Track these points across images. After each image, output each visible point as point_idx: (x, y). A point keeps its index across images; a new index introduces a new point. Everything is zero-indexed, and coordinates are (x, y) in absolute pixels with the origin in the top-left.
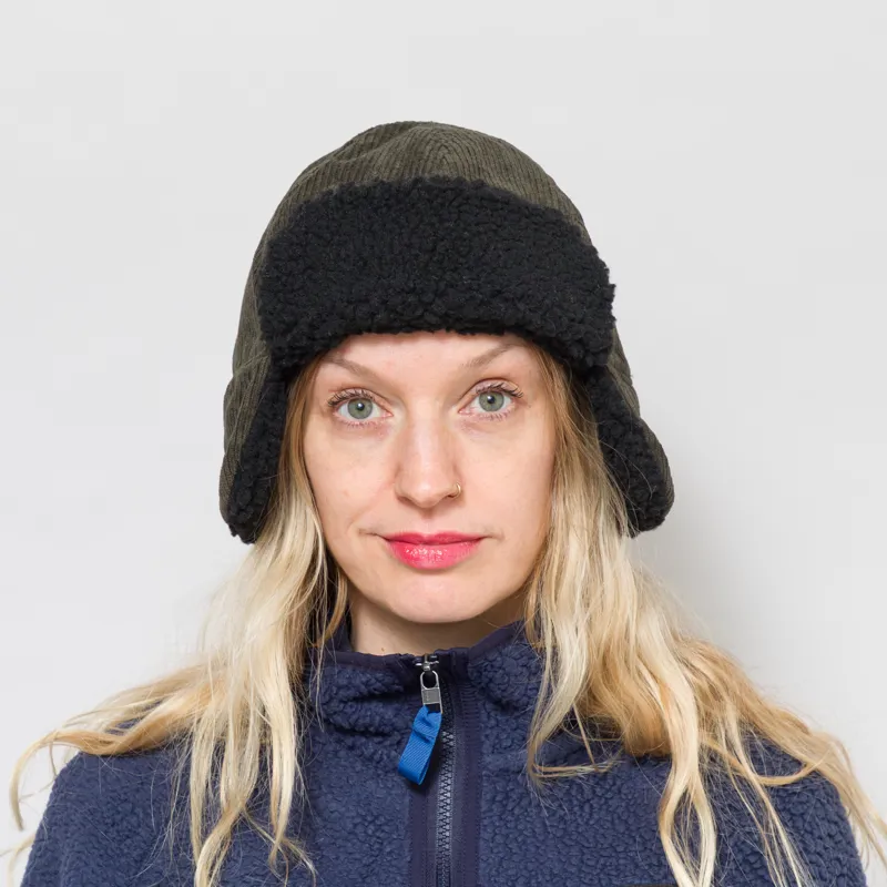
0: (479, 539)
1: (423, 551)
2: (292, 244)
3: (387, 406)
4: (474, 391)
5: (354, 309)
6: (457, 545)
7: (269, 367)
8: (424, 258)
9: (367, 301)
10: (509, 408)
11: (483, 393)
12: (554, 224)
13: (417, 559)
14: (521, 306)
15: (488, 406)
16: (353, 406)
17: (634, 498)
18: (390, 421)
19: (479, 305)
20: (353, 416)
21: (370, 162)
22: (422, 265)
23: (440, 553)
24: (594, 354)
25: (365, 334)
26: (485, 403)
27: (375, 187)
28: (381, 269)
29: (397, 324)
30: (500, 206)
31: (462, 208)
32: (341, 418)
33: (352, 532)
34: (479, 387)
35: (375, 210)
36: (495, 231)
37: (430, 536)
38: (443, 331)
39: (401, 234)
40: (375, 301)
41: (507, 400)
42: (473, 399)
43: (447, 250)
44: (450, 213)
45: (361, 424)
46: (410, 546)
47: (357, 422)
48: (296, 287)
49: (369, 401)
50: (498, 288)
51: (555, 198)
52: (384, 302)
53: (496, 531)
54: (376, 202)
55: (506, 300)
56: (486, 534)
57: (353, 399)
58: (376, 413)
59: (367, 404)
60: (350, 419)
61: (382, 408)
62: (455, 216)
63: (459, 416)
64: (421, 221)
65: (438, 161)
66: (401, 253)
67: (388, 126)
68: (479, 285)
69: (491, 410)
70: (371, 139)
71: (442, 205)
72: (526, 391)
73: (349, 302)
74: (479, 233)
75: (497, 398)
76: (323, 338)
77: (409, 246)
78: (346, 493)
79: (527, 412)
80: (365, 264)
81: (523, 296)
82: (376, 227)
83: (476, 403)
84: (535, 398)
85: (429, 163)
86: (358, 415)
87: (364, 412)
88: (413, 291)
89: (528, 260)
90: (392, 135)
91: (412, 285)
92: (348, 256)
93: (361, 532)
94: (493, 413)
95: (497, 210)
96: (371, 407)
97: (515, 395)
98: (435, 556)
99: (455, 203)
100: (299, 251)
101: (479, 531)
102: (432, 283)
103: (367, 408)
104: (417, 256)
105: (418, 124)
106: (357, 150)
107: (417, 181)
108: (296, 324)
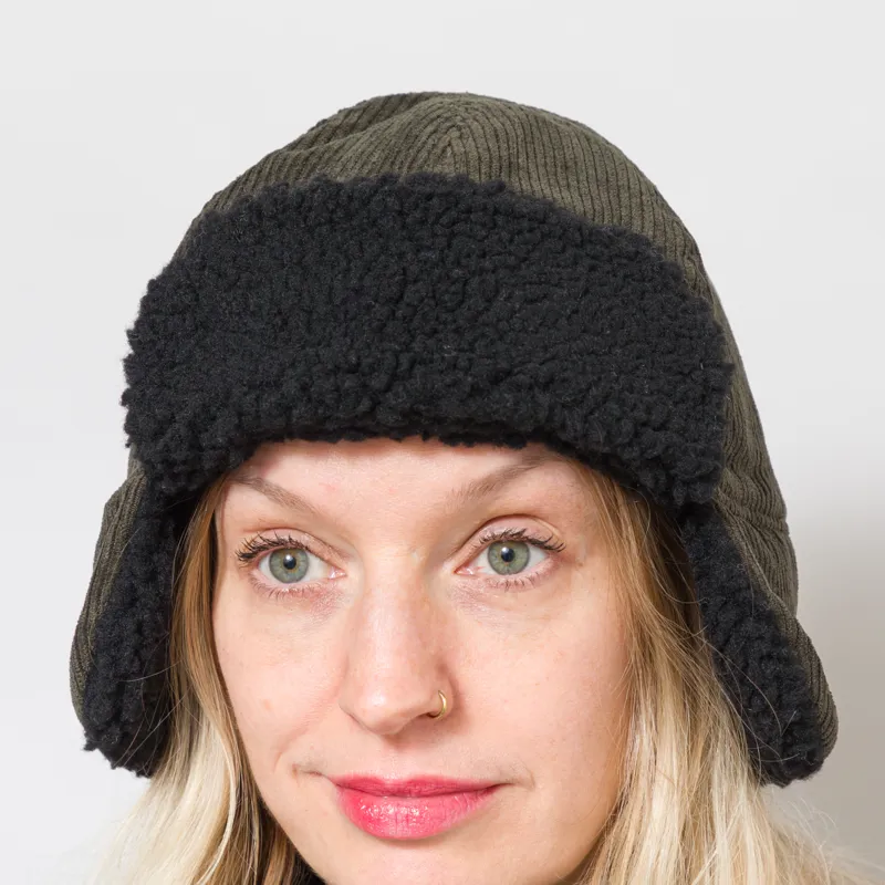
0: (490, 788)
1: (389, 808)
2: (179, 287)
3: (337, 560)
4: (476, 541)
5: (257, 399)
6: (447, 800)
7: (144, 492)
8: (381, 311)
9: (278, 385)
10: (541, 569)
11: (495, 542)
12: (630, 259)
13: (377, 821)
14: (544, 399)
15: (503, 566)
16: (277, 561)
17: (759, 729)
18: (341, 585)
19: (470, 395)
20: (276, 576)
21: (337, 151)
22: (375, 324)
23: (416, 813)
24: (686, 483)
25: (287, 441)
26: (498, 561)
27: (314, 191)
28: (309, 330)
29: (330, 426)
30: (525, 224)
31: (457, 228)
32: (262, 581)
33: (282, 768)
34: (486, 533)
35: (310, 230)
36: (513, 268)
37: (397, 784)
38: (418, 438)
39: (348, 270)
40: (291, 387)
41: (536, 556)
42: (478, 552)
43: (422, 301)
44: (434, 235)
45: (291, 591)
46: (368, 798)
47: (285, 588)
48: (178, 358)
49: (303, 552)
50: (504, 365)
51: (648, 216)
52: (304, 388)
53: (521, 773)
54: (312, 214)
55: (519, 387)
56: (503, 780)
57: (278, 548)
58: (316, 570)
59: (300, 557)
60: (273, 583)
61: (329, 563)
62: (442, 241)
63: (457, 581)
64: (384, 249)
65: (439, 151)
66: (344, 302)
67: (389, 98)
68: (470, 360)
69: (509, 572)
70: (353, 118)
71: (423, 222)
72: (571, 539)
73: (251, 387)
74: (482, 271)
75: (520, 553)
76: (214, 448)
77: (358, 291)
78: (267, 705)
79: (578, 576)
80: (285, 323)
81: (552, 381)
82: (309, 259)
83: (483, 561)
84: (590, 552)
85: (424, 154)
86: (287, 578)
87: (295, 572)
88: (354, 369)
89: (569, 318)
90: (393, 112)
91: (354, 359)
92: (260, 307)
93: (295, 770)
94: (512, 578)
95: (520, 232)
96: (307, 562)
97: (550, 548)
98: (407, 818)
99: (445, 220)
100: (188, 299)
101: (487, 775)
102: (388, 354)
103: (301, 564)
104: (369, 307)
105: (441, 95)
106: (327, 134)
107: (384, 180)
108: (172, 420)
